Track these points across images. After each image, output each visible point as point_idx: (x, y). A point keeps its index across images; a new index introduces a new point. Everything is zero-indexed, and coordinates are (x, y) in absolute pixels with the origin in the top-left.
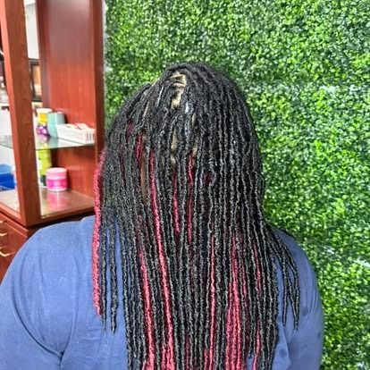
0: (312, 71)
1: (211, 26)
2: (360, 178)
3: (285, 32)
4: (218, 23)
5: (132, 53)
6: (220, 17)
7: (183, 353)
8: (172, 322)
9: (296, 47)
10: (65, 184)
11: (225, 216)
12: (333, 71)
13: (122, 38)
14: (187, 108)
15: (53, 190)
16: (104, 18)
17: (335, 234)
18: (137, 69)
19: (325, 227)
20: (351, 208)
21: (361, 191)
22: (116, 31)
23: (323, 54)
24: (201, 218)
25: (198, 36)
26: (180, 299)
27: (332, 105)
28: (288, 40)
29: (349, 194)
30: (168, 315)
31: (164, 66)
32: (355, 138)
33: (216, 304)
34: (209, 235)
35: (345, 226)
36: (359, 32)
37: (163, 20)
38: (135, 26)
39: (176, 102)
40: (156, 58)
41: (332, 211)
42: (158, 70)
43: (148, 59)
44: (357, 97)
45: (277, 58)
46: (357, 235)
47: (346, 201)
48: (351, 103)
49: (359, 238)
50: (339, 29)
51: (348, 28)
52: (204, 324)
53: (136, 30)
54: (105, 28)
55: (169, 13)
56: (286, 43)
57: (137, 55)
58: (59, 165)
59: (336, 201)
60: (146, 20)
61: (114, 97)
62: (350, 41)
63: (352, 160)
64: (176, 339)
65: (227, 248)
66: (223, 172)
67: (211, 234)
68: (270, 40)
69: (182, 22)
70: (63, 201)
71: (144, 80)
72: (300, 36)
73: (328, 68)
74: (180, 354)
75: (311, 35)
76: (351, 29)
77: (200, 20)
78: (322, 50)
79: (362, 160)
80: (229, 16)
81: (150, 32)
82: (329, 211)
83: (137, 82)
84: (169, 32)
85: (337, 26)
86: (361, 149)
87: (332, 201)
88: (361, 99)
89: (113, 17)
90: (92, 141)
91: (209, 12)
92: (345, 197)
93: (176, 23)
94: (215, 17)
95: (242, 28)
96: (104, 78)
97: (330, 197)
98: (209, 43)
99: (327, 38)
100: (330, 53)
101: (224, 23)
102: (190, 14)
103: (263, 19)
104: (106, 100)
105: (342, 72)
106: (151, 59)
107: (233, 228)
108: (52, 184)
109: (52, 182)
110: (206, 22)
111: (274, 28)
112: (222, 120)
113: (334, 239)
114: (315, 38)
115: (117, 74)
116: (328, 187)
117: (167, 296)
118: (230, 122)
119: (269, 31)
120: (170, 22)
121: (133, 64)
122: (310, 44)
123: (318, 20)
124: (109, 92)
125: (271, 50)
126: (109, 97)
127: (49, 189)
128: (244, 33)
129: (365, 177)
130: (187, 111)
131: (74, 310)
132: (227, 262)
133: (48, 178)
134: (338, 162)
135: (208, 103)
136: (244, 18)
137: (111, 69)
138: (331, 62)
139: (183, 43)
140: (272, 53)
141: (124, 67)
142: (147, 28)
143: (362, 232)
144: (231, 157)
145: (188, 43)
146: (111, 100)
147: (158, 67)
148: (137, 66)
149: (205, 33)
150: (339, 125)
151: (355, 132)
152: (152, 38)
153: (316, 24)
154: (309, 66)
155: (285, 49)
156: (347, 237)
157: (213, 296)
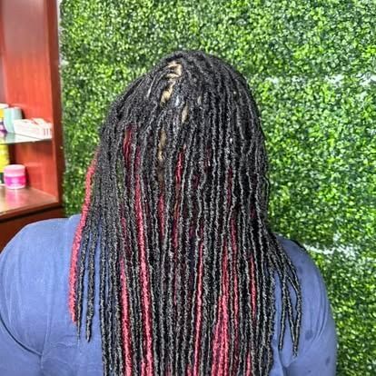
0: (257, 63)
1: (163, 19)
2: (303, 165)
3: (231, 24)
4: (169, 16)
5: (87, 46)
6: (170, 10)
7: (162, 368)
8: (152, 336)
9: (242, 39)
10: (24, 181)
11: (216, 222)
12: (276, 62)
13: (76, 30)
14: (178, 101)
15: (11, 187)
16: (59, 10)
17: (282, 220)
18: (93, 62)
19: (273, 214)
20: (295, 195)
21: (303, 178)
22: (70, 24)
23: (266, 46)
24: (188, 224)
25: (150, 29)
26: (161, 311)
27: (276, 95)
28: (235, 32)
29: (293, 181)
30: (148, 327)
31: (119, 59)
32: (298, 127)
33: (202, 318)
34: (197, 244)
35: (291, 212)
36: (299, 24)
37: (116, 12)
38: (89, 18)
39: (167, 95)
40: (110, 51)
41: (278, 198)
42: (113, 63)
43: (102, 52)
44: (298, 87)
45: (225, 50)
46: (302, 220)
47: (290, 188)
48: (293, 94)
49: (304, 223)
50: (280, 21)
51: (289, 21)
52: (188, 339)
53: (90, 22)
54: (59, 20)
55: (121, 6)
56: (233, 35)
57: (92, 48)
58: (18, 161)
59: (282, 189)
60: (100, 12)
61: (70, 91)
62: (291, 34)
63: (296, 148)
64: (155, 353)
65: (218, 258)
66: (216, 173)
67: (200, 243)
68: (217, 32)
69: (134, 14)
70: (21, 198)
71: (100, 73)
72: (246, 29)
73: (272, 60)
74: (159, 369)
75: (255, 27)
76: (291, 22)
77: (151, 13)
78: (266, 42)
79: (305, 149)
80: (180, 9)
81: (103, 24)
82: (275, 198)
83: (93, 75)
84: (123, 25)
85: (278, 18)
86: (303, 138)
87: (279, 188)
88: (302, 89)
89: (67, 10)
90: (49, 136)
91: (160, 4)
92: (290, 184)
93: (129, 16)
94: (165, 10)
95: (191, 21)
96: (60, 71)
97: (276, 184)
98: (161, 36)
99: (270, 31)
100: (273, 45)
101: (174, 16)
102: (142, 7)
103: (210, 12)
104: (63, 94)
105: (284, 63)
106: (106, 52)
107: (226, 236)
108: (10, 181)
109: (10, 180)
110: (157, 14)
111: (221, 21)
112: (217, 115)
113: (282, 225)
114: (259, 31)
115: (73, 67)
116: (275, 175)
117: (147, 307)
118: (226, 117)
119: (217, 24)
120: (123, 15)
121: (88, 57)
122: (255, 36)
123: (261, 13)
124: (66, 87)
125: (219, 43)
126: (66, 91)
127: (8, 187)
128: (193, 25)
129: (307, 164)
130: (177, 104)
131: (48, 314)
132: (218, 273)
133: (5, 175)
134: (283, 151)
135: (203, 96)
136: (193, 11)
137: (67, 63)
138: (274, 54)
139: (136, 35)
140: (220, 45)
141: (80, 60)
142: (101, 20)
143: (306, 217)
144: (226, 156)
145: (141, 36)
146: (67, 94)
147: (112, 60)
148: (92, 58)
149: (157, 26)
150: (283, 114)
151: (297, 121)
152: (106, 31)
153: (259, 17)
154: (254, 58)
155: (232, 41)
156: (293, 223)
157: (199, 309)
